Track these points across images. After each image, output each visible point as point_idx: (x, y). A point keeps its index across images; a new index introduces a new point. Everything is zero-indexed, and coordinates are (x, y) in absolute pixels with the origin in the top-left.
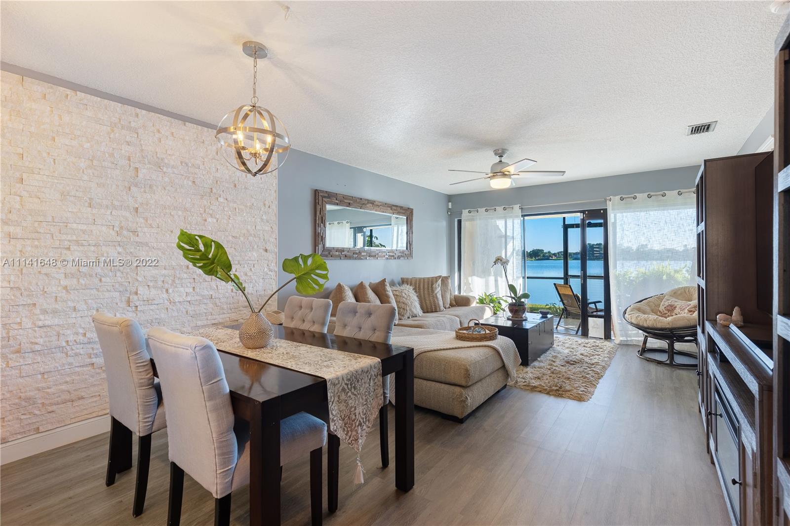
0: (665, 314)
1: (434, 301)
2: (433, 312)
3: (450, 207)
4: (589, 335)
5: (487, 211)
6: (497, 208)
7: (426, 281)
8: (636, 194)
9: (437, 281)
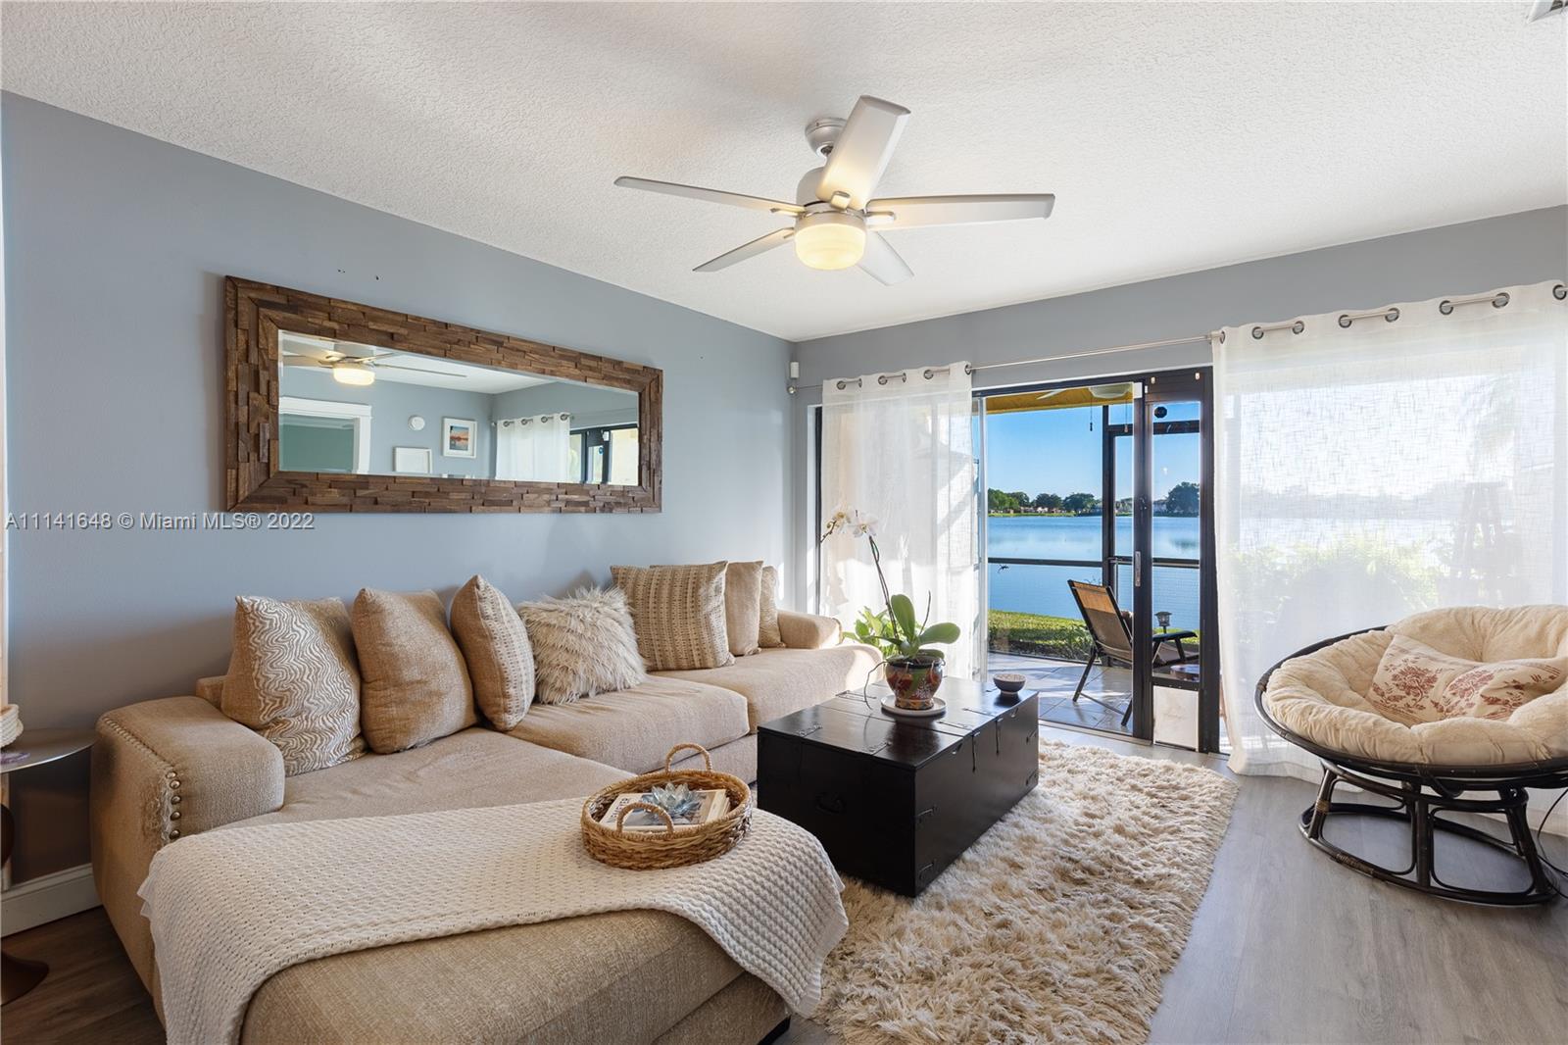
0: (1396, 699)
1: (700, 638)
2: (695, 669)
3: (795, 374)
4: (1156, 738)
5: (883, 381)
6: (908, 372)
7: (680, 576)
8: (1300, 318)
9: (710, 579)
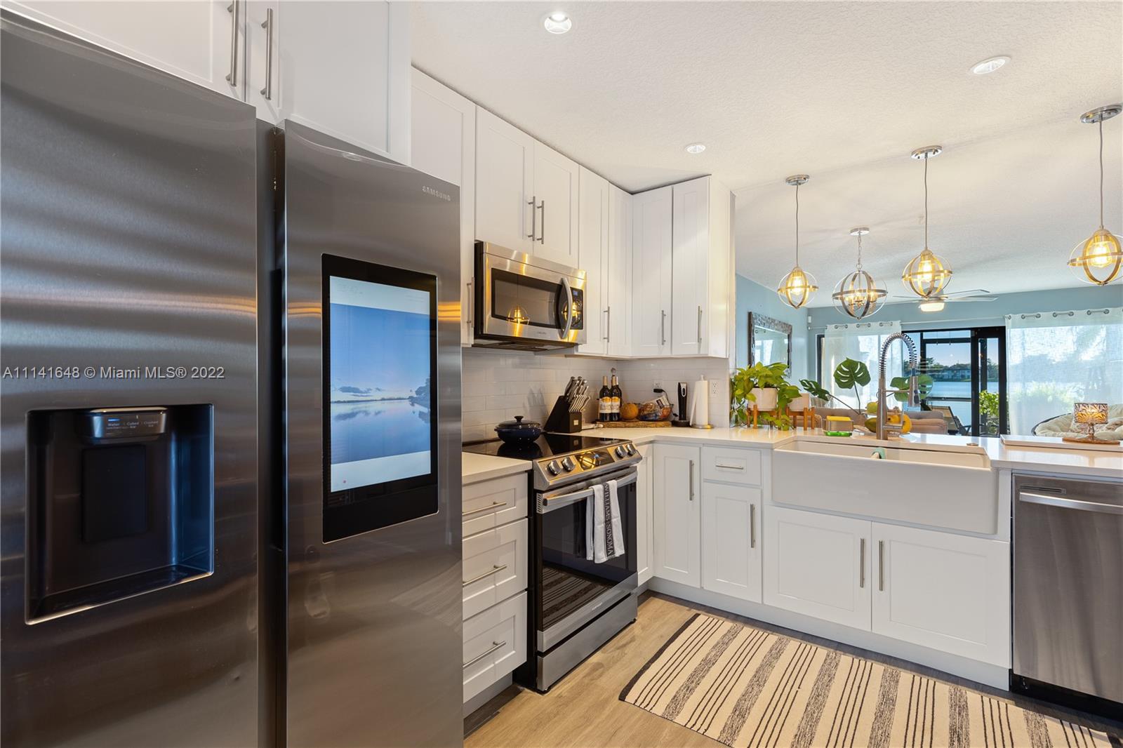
3: (810, 321)
5: (858, 326)
6: (871, 323)
8: (1039, 313)
